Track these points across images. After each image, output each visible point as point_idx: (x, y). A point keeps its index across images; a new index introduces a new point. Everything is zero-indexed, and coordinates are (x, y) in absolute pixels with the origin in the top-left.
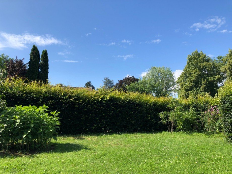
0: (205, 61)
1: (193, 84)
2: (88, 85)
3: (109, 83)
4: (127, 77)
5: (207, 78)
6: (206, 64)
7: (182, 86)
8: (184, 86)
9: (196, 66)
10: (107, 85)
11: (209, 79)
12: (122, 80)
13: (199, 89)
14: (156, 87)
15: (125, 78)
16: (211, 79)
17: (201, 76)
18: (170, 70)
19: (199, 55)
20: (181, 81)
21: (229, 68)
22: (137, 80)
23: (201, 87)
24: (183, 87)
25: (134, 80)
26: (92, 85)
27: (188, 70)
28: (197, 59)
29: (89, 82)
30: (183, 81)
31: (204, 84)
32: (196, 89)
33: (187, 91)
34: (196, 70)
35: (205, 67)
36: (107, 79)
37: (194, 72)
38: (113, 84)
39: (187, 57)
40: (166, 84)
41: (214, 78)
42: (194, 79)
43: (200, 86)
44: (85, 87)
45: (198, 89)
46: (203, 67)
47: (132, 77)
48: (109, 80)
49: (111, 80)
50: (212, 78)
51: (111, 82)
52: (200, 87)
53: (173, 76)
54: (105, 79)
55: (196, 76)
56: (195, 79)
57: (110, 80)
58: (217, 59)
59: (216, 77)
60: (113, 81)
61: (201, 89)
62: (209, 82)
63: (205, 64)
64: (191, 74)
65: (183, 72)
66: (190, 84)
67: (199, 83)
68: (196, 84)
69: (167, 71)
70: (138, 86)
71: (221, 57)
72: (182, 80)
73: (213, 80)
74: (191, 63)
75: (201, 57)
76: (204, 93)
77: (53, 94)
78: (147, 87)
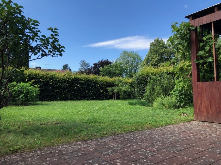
2: (66, 67)
3: (85, 66)
4: (101, 61)
6: (164, 50)
9: (156, 52)
10: (83, 67)
12: (97, 63)
15: (100, 61)
18: (139, 54)
19: (160, 42)
22: (110, 63)
25: (107, 63)
27: (150, 55)
28: (157, 46)
29: (66, 64)
34: (156, 55)
36: (83, 62)
37: (154, 57)
38: (89, 66)
39: (150, 44)
40: (135, 67)
42: (154, 63)
44: (63, 69)
46: (162, 52)
47: (106, 60)
51: (87, 65)
53: (141, 59)
54: (82, 62)
55: (156, 60)
57: (86, 63)
60: (89, 63)
64: (152, 58)
65: (146, 57)
70: (111, 69)
72: (145, 64)
74: (153, 49)
75: (161, 44)
77: (35, 75)
78: (117, 70)
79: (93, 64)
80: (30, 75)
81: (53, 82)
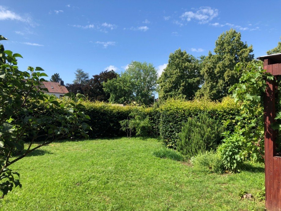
0: (188, 61)
1: (172, 85)
3: (82, 77)
4: (104, 72)
5: (187, 80)
6: (187, 65)
7: (162, 87)
8: (164, 87)
9: (177, 66)
10: (80, 78)
11: (188, 80)
12: (99, 74)
13: (177, 91)
14: (137, 86)
15: (102, 73)
16: (190, 81)
17: (181, 77)
19: (182, 54)
20: (161, 82)
21: (207, 71)
23: (180, 89)
24: (163, 89)
25: (112, 75)
26: (60, 78)
27: (169, 70)
28: (179, 58)
29: (57, 74)
30: (163, 82)
31: (183, 86)
32: (175, 91)
33: (166, 93)
34: (176, 70)
35: (186, 68)
36: (80, 71)
37: (174, 73)
38: (87, 78)
40: (148, 82)
41: (194, 80)
42: (174, 80)
43: (179, 87)
44: (52, 80)
45: (177, 90)
46: (185, 67)
48: (82, 72)
49: (85, 72)
50: (192, 80)
51: (85, 75)
52: (179, 88)
54: (78, 71)
55: (176, 77)
56: (175, 80)
57: (84, 73)
58: (200, 59)
59: (196, 79)
60: (87, 74)
61: (179, 91)
62: (189, 84)
63: (186, 64)
64: (171, 74)
66: (169, 85)
67: (178, 85)
68: (175, 86)
69: (150, 67)
70: (117, 84)
71: (204, 57)
73: (192, 82)
74: (173, 62)
75: (184, 57)
76: (182, 95)
78: (126, 85)
79: (93, 76)
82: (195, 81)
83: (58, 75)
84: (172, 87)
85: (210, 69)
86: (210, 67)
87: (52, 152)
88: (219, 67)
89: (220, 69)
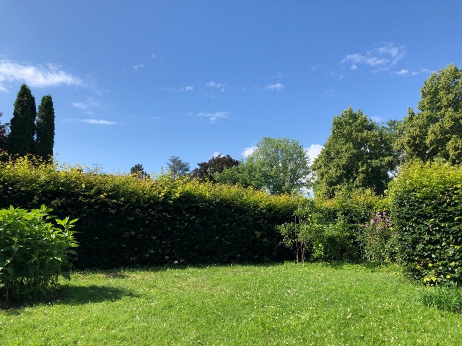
0: (366, 129)
1: (342, 171)
2: (137, 169)
3: (179, 169)
4: (216, 158)
5: (369, 161)
6: (367, 135)
7: (322, 175)
8: (326, 176)
9: (348, 138)
10: (175, 172)
11: (371, 162)
12: (207, 162)
13: (353, 183)
14: (272, 177)
15: (213, 159)
16: (375, 163)
17: (357, 157)
18: (300, 145)
19: (354, 117)
20: (320, 167)
21: (408, 143)
22: (237, 163)
23: (357, 179)
24: (324, 179)
25: (229, 162)
26: (144, 172)
27: (334, 146)
28: (350, 124)
29: (139, 165)
30: (323, 167)
31: (362, 172)
32: (348, 182)
33: (331, 187)
34: (348, 144)
35: (365, 141)
36: (175, 160)
37: (344, 150)
38: (187, 170)
39: (332, 121)
40: (291, 171)
41: (382, 160)
42: (344, 162)
43: (355, 175)
45: (351, 181)
46: (362, 139)
47: (226, 156)
48: (179, 162)
49: (184, 161)
50: (378, 161)
51: (184, 166)
52: (356, 177)
53: (305, 156)
54: (172, 161)
55: (348, 157)
56: (346, 163)
57: (182, 162)
58: (387, 126)
59: (386, 159)
60: (187, 164)
61: (357, 182)
62: (373, 168)
63: (364, 134)
64: (338, 153)
65: (323, 149)
66: (336, 171)
67: (353, 171)
68: (348, 173)
69: (294, 146)
70: (239, 175)
71: (394, 122)
72: (323, 165)
73: (379, 165)
74: (340, 132)
75: (358, 121)
76: (363, 190)
77: (63, 184)
78: (254, 177)
79: (198, 164)
80: (48, 183)
81: (118, 206)
82: (383, 163)
83: (141, 166)
84: (342, 175)
85: (414, 138)
86: (414, 135)
87: (140, 293)
88: (434, 133)
89: (437, 136)
